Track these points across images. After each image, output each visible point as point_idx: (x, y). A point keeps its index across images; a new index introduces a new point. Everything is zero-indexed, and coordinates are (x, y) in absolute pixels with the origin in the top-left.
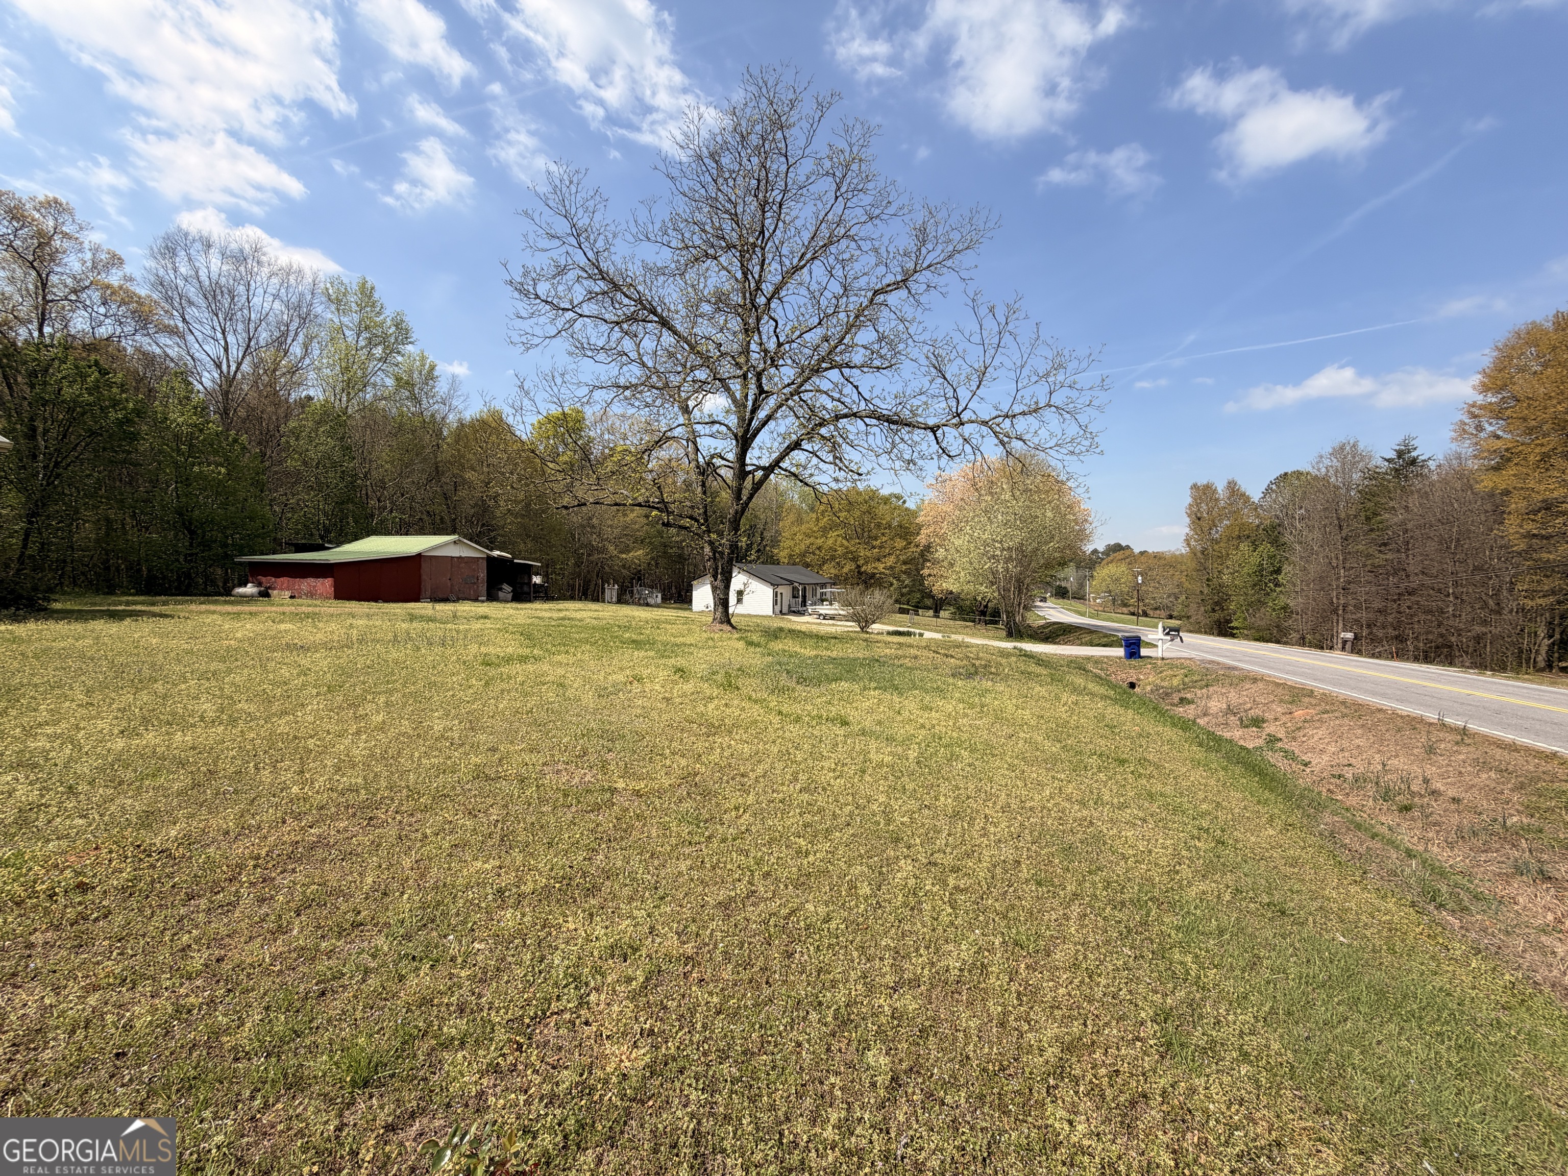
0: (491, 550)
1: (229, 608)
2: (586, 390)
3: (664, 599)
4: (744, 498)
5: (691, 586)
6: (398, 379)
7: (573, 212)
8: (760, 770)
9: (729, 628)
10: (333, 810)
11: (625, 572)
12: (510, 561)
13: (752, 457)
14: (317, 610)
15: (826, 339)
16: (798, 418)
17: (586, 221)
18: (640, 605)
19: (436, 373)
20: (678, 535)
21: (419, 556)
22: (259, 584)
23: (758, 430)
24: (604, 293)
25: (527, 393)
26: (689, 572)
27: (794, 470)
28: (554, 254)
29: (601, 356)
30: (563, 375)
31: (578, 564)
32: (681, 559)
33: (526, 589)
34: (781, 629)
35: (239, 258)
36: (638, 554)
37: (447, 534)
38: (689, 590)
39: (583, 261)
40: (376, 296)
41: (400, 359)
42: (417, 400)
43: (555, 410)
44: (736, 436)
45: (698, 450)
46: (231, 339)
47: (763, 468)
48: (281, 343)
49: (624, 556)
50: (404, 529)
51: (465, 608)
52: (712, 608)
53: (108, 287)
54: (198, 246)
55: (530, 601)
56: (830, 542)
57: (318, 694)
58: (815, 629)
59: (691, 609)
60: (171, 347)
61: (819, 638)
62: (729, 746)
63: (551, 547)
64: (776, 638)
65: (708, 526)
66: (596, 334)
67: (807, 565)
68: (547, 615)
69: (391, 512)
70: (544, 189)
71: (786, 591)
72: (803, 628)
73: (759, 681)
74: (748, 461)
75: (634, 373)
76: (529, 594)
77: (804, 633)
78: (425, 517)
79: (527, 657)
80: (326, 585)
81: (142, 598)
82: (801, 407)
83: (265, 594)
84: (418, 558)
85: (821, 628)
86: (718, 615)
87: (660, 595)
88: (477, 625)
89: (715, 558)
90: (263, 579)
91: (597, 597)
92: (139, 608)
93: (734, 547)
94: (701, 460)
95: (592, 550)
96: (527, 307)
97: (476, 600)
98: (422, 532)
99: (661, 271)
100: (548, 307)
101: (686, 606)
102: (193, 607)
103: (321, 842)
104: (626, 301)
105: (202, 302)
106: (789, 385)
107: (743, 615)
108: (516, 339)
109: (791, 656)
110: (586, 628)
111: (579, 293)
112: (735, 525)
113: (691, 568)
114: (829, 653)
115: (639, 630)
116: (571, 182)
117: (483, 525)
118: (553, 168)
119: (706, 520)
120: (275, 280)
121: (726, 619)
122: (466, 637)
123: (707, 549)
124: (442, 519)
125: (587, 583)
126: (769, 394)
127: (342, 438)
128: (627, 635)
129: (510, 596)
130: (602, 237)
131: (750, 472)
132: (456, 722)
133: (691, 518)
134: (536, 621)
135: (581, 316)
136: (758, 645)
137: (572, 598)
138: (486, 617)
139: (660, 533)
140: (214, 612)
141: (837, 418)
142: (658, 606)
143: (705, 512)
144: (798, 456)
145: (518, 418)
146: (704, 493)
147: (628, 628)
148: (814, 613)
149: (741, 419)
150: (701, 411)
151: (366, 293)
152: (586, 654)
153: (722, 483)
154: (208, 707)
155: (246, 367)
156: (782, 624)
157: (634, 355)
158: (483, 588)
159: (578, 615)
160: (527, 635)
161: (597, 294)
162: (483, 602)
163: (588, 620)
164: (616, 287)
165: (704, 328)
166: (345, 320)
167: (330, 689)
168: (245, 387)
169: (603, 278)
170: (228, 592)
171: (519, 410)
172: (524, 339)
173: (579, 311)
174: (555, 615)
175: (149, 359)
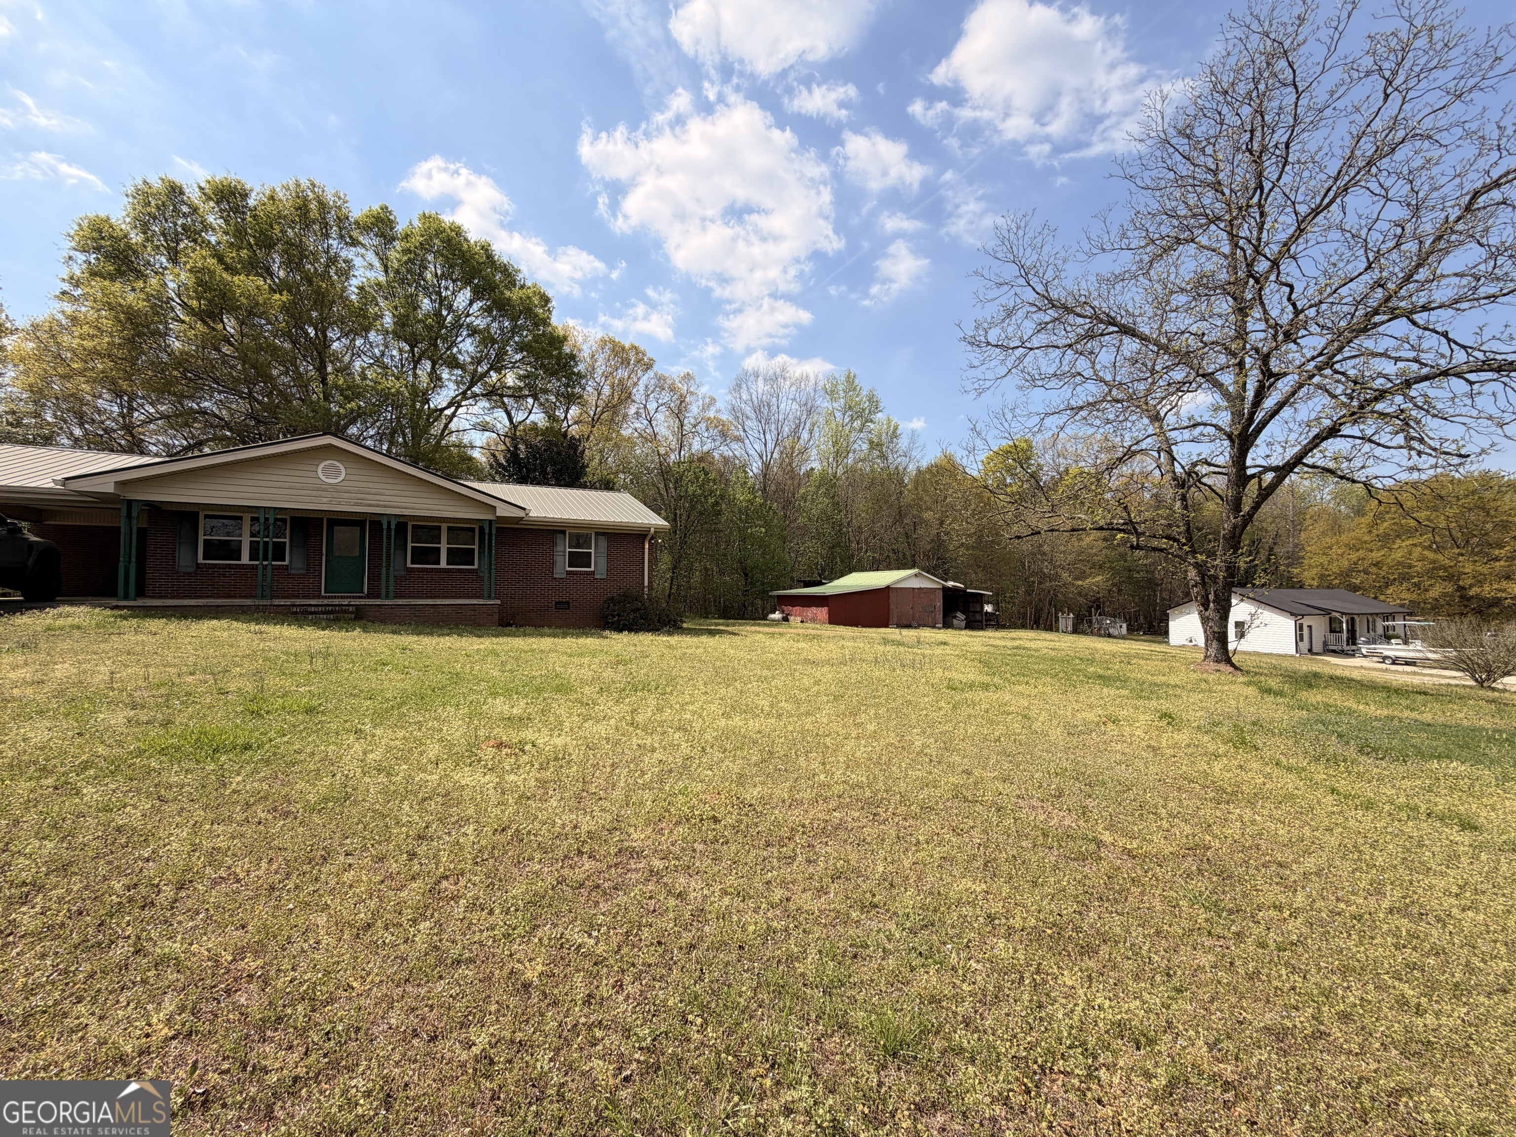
0: (946, 581)
1: (766, 629)
2: (1036, 419)
3: (1130, 630)
4: (1246, 508)
5: (1167, 615)
6: (871, 442)
7: (1021, 255)
8: (1310, 864)
9: (1231, 669)
10: (848, 800)
11: (1082, 600)
12: (964, 591)
13: (1256, 457)
14: (819, 632)
15: (1380, 284)
16: (1334, 397)
17: (1035, 257)
18: (1100, 636)
19: (898, 432)
20: (1146, 557)
21: (888, 588)
22: (783, 612)
23: (1264, 424)
24: (1055, 320)
25: (979, 434)
26: (1163, 599)
27: (1331, 465)
28: (1003, 300)
29: (1053, 383)
30: (1013, 410)
31: (1028, 593)
32: (1152, 584)
33: (978, 617)
34: (1316, 675)
35: (773, 379)
36: (1097, 581)
37: (909, 568)
38: (1165, 619)
39: (1031, 296)
40: (857, 382)
41: (872, 426)
42: (883, 457)
43: (1006, 443)
44: (1230, 437)
45: (1174, 459)
46: (768, 437)
47: (1275, 469)
48: (796, 433)
49: (1080, 583)
50: (875, 566)
51: (926, 634)
52: (1201, 642)
53: (709, 419)
54: (752, 378)
55: (982, 629)
56: (1398, 555)
57: (828, 701)
58: (1380, 677)
59: (1167, 643)
60: (737, 449)
61: (1391, 691)
62: (1253, 822)
63: (1000, 576)
64: (1310, 686)
65: (1192, 546)
66: (1048, 362)
67: (1355, 589)
68: (1001, 643)
69: (866, 551)
70: (992, 244)
71: (1319, 625)
72: (1356, 675)
73: (1290, 742)
74: (1249, 462)
75: (1091, 391)
76: (981, 622)
77: (1358, 682)
78: (891, 555)
79: (988, 685)
80: (822, 612)
81: (721, 621)
82: (1338, 381)
83: (786, 619)
84: (887, 590)
85: (1390, 677)
86: (1212, 651)
87: (1124, 626)
88: (939, 651)
89: (1204, 583)
90: (785, 608)
91: (1050, 626)
92: (721, 628)
93: (1231, 570)
94: (1178, 469)
95: (1044, 577)
96: (978, 356)
97: (934, 627)
98: (889, 568)
99: (1119, 278)
100: (997, 350)
101: (1160, 638)
102: (748, 628)
103: (840, 825)
104: (1080, 321)
105: (753, 416)
106: (1313, 358)
107: (1249, 653)
108: (969, 387)
109: (1339, 714)
110: (1043, 658)
111: (1029, 327)
112: (1234, 540)
113: (1165, 595)
114: (1415, 715)
115: (1106, 664)
116: (1018, 228)
117: (939, 558)
118: (1000, 221)
119: (1189, 539)
120: (793, 389)
121: (1224, 656)
122: (931, 662)
123: (1192, 574)
124: (904, 554)
125: (1038, 612)
126: (1279, 376)
127: (833, 497)
128: (1092, 669)
129: (963, 624)
130: (1051, 267)
131: (1253, 476)
132: (932, 740)
133: (1169, 538)
134: (992, 649)
135: (1031, 349)
136: (1280, 693)
137: (1023, 627)
138: (945, 644)
139: (1123, 556)
140: (759, 632)
141: (1408, 384)
142: (1123, 638)
143: (1188, 528)
144: (1333, 445)
145: (972, 458)
146: (1186, 507)
147: (1091, 661)
148: (1371, 655)
149: (1237, 414)
150: (1177, 414)
151: (850, 380)
152: (1047, 687)
153: (1208, 492)
154: (765, 703)
155: (776, 455)
156: (1316, 668)
157: (1088, 373)
158: (940, 617)
159: (1032, 645)
160: (984, 662)
161: (1047, 323)
162: (940, 628)
163: (1045, 651)
164: (1068, 310)
165: (1177, 322)
166: (835, 405)
167: (836, 698)
168: (775, 469)
169: (1054, 306)
170: (765, 618)
171: (972, 450)
172: (976, 386)
173: (1029, 345)
174: (1009, 644)
175: (726, 460)
